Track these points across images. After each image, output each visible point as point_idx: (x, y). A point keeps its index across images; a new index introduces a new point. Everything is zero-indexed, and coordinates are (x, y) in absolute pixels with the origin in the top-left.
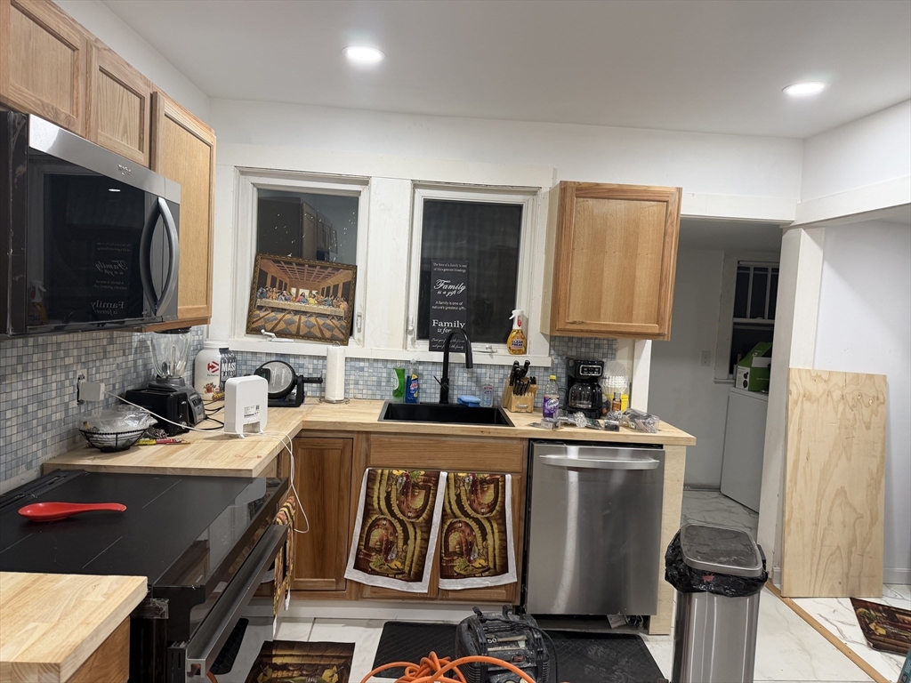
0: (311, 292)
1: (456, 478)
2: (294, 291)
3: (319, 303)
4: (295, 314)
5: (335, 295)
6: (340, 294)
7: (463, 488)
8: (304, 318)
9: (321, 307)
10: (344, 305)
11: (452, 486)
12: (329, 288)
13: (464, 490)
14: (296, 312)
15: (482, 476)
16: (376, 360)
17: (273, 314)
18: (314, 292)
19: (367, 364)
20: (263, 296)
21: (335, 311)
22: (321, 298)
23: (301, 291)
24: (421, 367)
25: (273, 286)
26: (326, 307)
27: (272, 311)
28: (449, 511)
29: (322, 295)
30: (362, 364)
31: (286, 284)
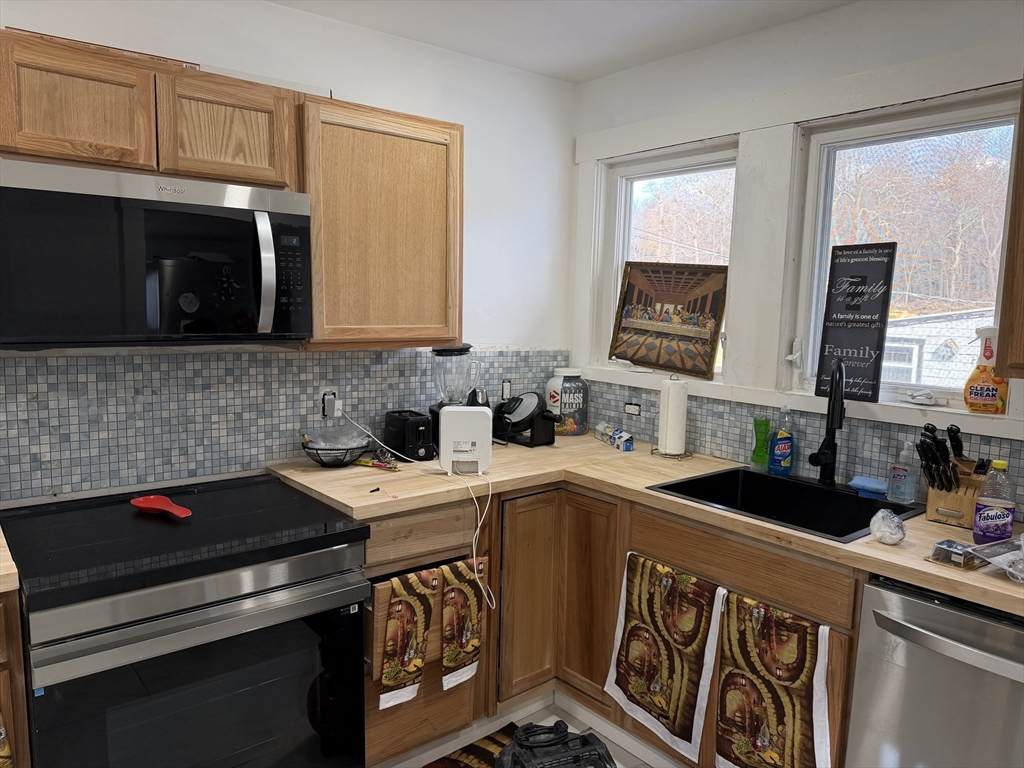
0: (676, 307)
1: (740, 602)
2: (658, 306)
3: (684, 322)
4: (657, 337)
5: (702, 310)
6: (707, 310)
7: (748, 623)
8: (665, 343)
9: (685, 327)
10: (711, 324)
11: (734, 614)
12: (696, 301)
13: (752, 627)
14: (659, 334)
15: (779, 613)
16: (740, 404)
17: (635, 337)
18: (679, 307)
19: (727, 409)
20: (629, 315)
21: (700, 332)
22: (686, 315)
23: (666, 306)
24: (803, 421)
25: (638, 302)
26: (690, 327)
27: (635, 334)
28: (728, 653)
29: (688, 311)
30: (721, 408)
31: (651, 299)
